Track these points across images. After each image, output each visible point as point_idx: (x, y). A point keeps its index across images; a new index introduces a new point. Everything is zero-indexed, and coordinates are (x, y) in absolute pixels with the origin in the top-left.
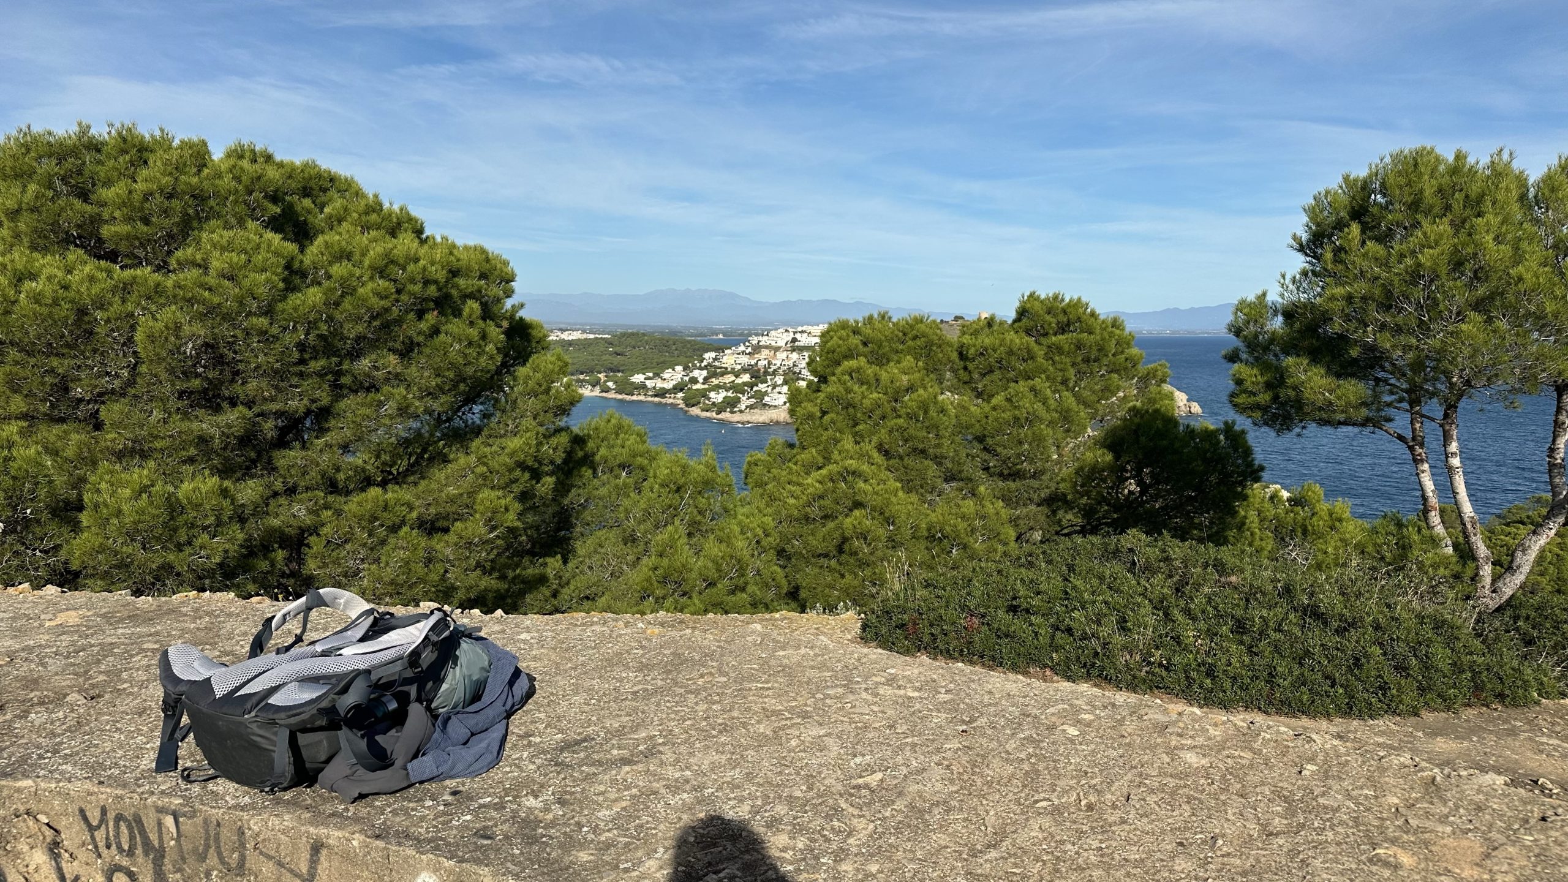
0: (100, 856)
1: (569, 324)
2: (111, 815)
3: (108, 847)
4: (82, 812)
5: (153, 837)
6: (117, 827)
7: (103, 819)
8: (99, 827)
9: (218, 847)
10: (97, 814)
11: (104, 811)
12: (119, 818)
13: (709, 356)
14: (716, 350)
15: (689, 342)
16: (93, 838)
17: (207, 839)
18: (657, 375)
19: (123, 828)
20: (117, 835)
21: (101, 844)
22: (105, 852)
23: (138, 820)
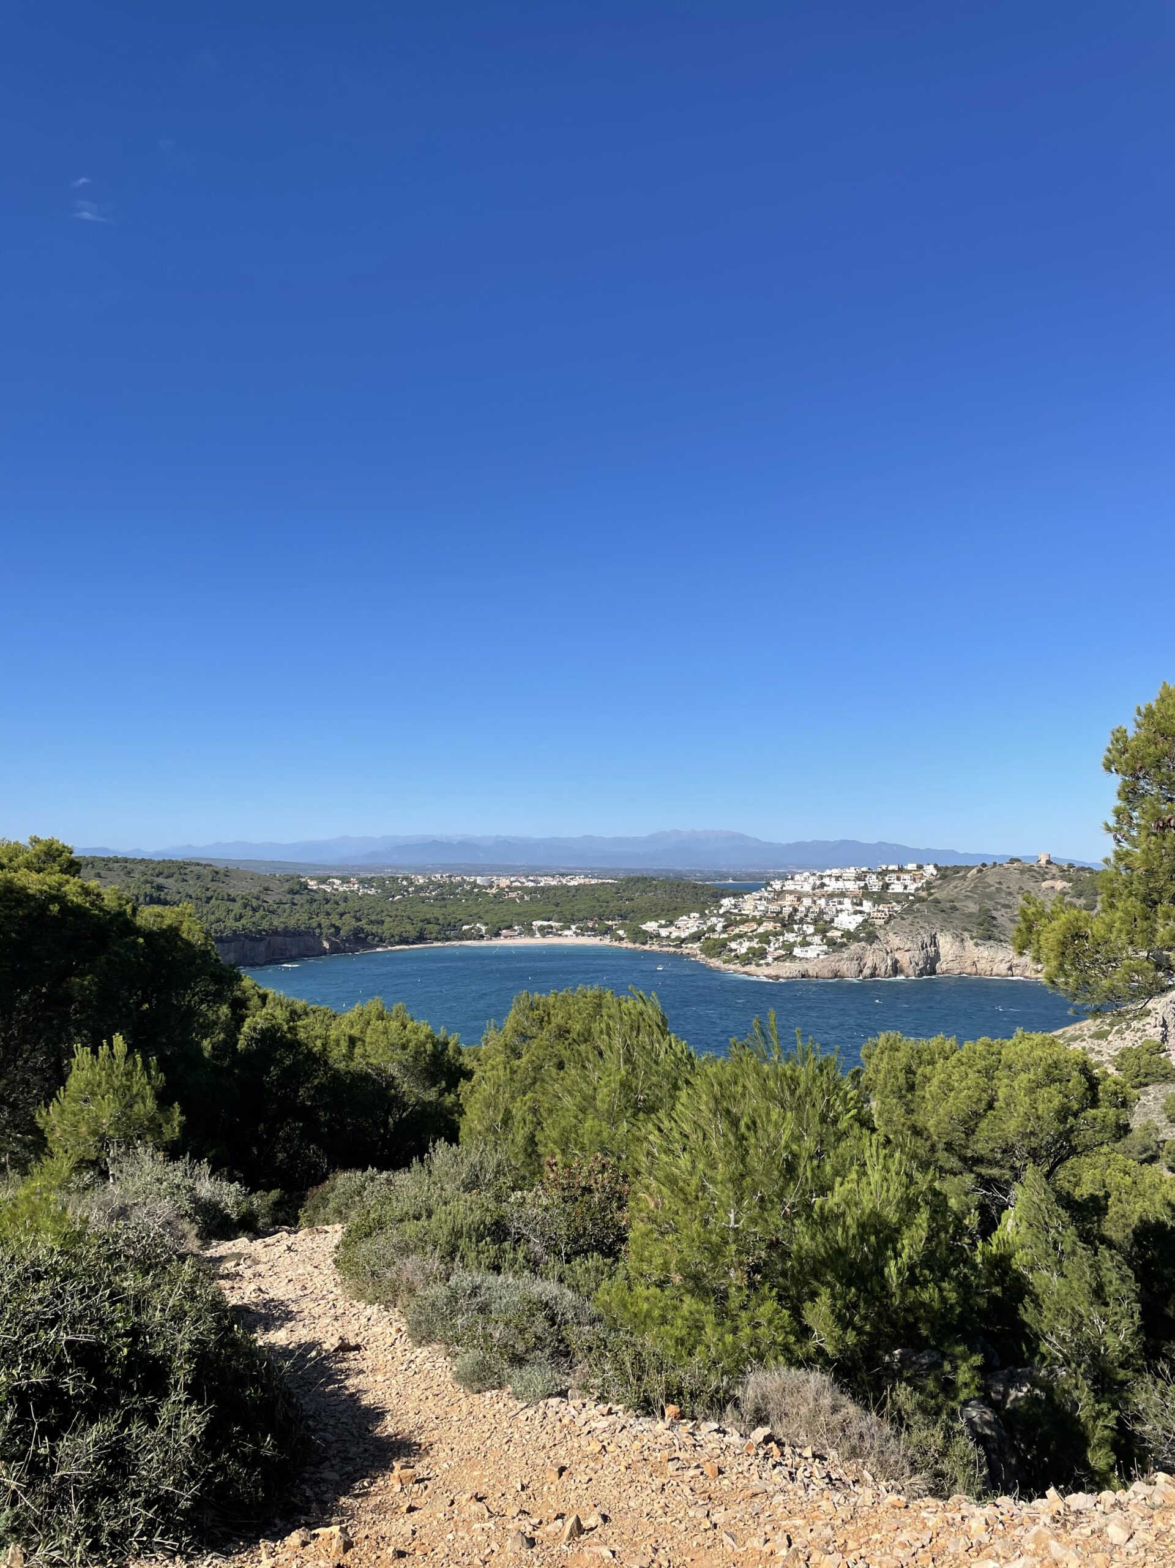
1: (569, 868)
13: (727, 902)
14: (735, 895)
15: (702, 887)
18: (671, 923)
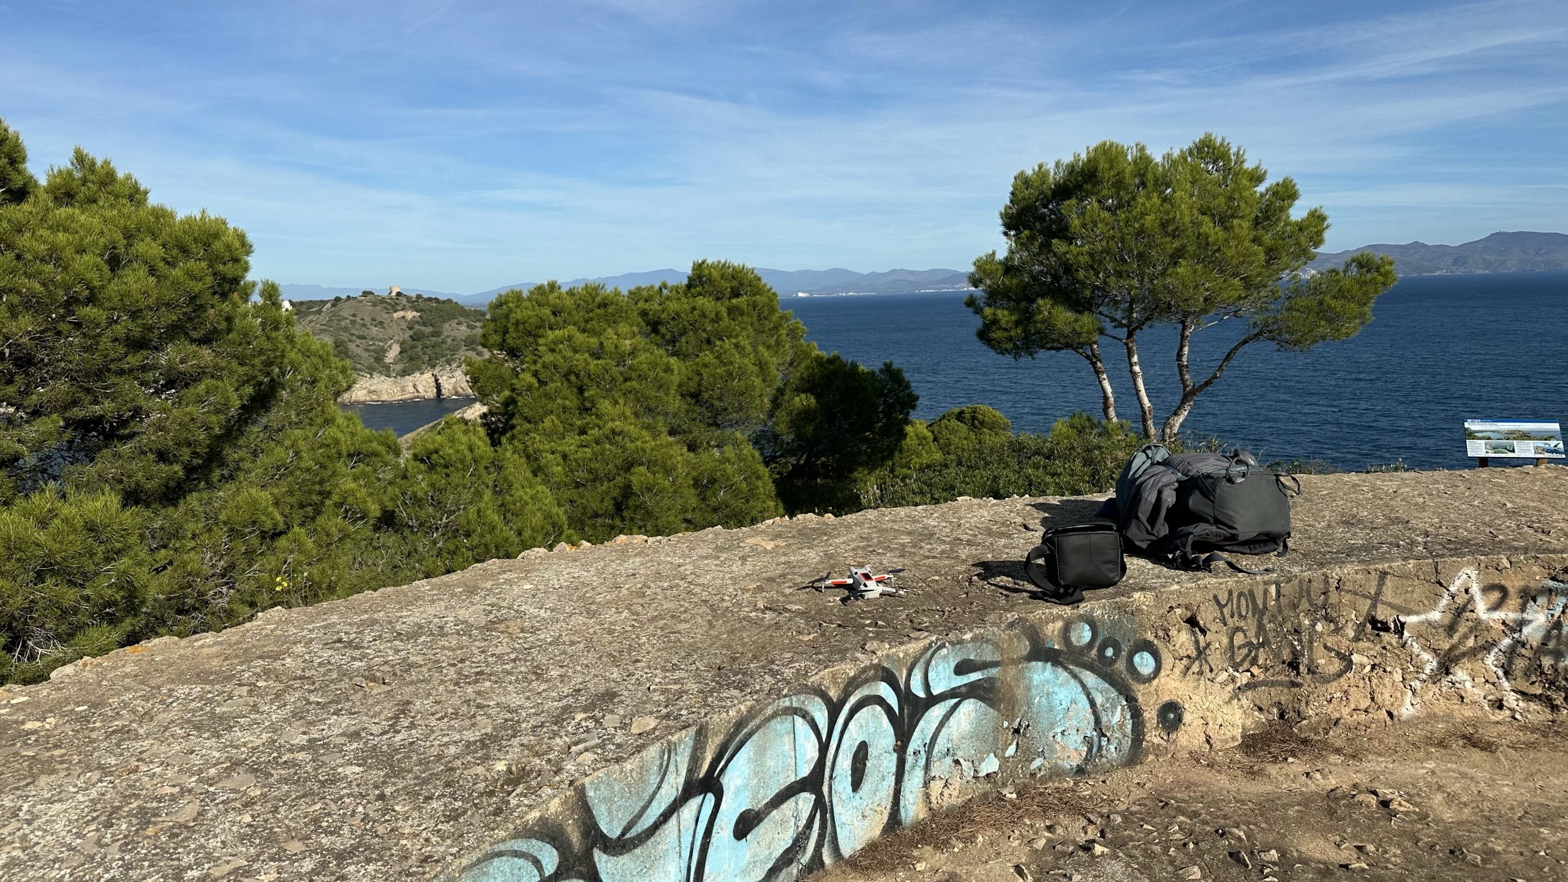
0: (1225, 624)
2: (1235, 595)
3: (1232, 617)
4: (1215, 597)
5: (1260, 602)
6: (1239, 601)
7: (1230, 599)
8: (1226, 605)
9: (1309, 595)
10: (1226, 595)
11: (1230, 593)
12: (1241, 594)
16: (1222, 613)
17: (1301, 592)
19: (1243, 602)
20: (1239, 607)
21: (1227, 616)
22: (1230, 621)
23: (1251, 593)
